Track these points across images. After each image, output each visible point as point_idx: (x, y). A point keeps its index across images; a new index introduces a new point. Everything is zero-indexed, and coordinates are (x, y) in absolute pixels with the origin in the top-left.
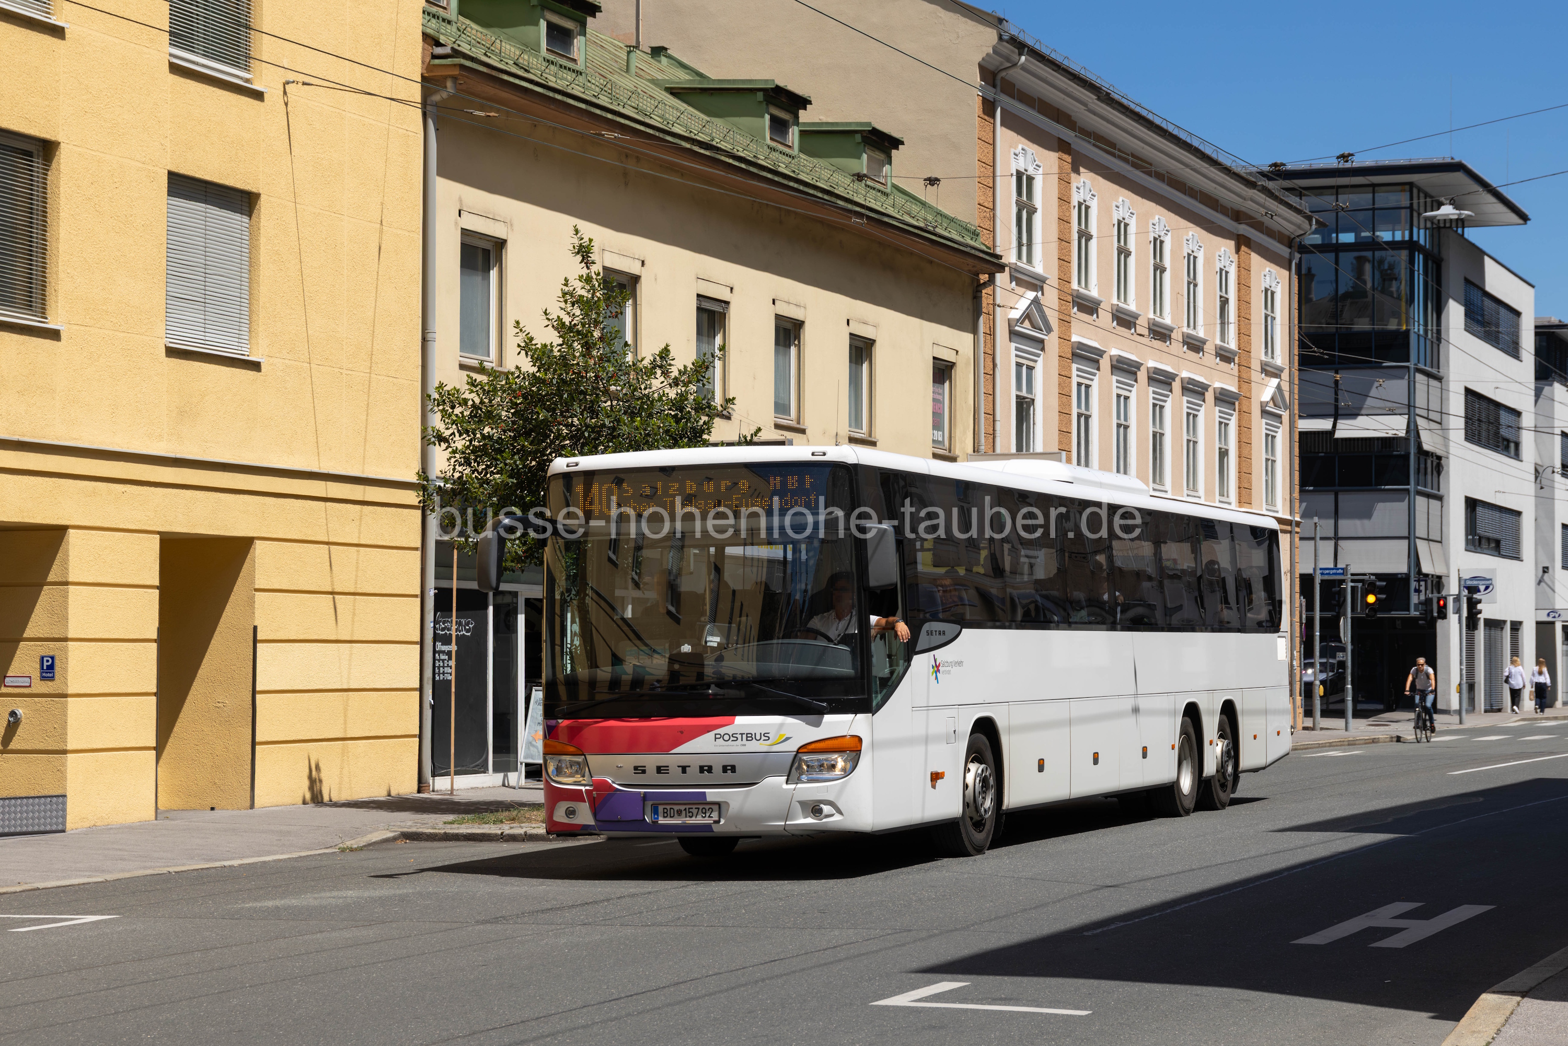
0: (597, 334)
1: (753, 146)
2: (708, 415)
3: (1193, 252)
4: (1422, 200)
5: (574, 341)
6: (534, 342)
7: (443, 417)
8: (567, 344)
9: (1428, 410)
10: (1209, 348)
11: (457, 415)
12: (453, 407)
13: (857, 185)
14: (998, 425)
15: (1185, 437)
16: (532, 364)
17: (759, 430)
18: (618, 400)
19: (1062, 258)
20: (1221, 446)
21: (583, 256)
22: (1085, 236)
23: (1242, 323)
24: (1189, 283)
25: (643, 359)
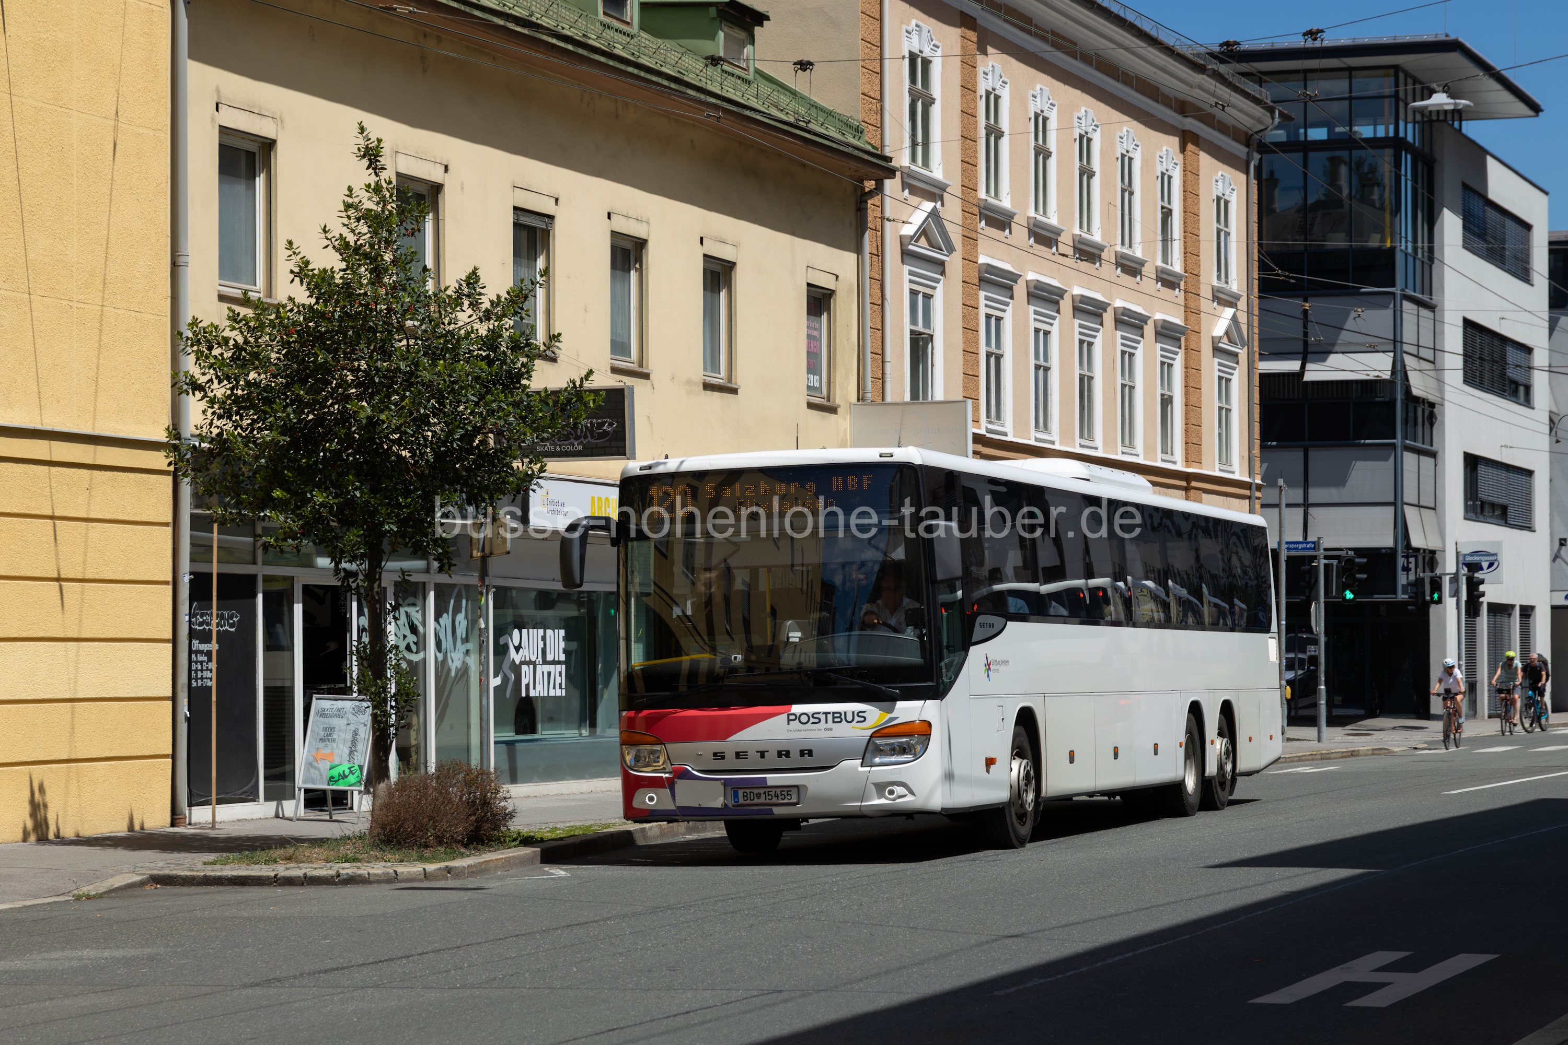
0: (388, 257)
1: (582, 23)
2: (527, 356)
3: (1128, 152)
4: (1410, 87)
5: (360, 265)
6: (310, 267)
7: (198, 359)
8: (352, 269)
9: (1418, 346)
10: (1148, 270)
11: (215, 357)
12: (210, 348)
13: (710, 70)
14: (888, 367)
15: (1119, 381)
16: (308, 293)
17: (591, 372)
18: (416, 339)
19: (966, 160)
20: (1164, 392)
21: (370, 160)
22: (995, 133)
23: (1189, 240)
24: (1123, 191)
25: (446, 288)
